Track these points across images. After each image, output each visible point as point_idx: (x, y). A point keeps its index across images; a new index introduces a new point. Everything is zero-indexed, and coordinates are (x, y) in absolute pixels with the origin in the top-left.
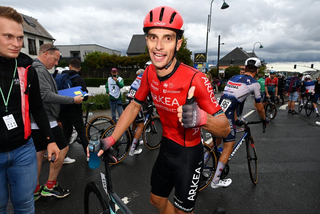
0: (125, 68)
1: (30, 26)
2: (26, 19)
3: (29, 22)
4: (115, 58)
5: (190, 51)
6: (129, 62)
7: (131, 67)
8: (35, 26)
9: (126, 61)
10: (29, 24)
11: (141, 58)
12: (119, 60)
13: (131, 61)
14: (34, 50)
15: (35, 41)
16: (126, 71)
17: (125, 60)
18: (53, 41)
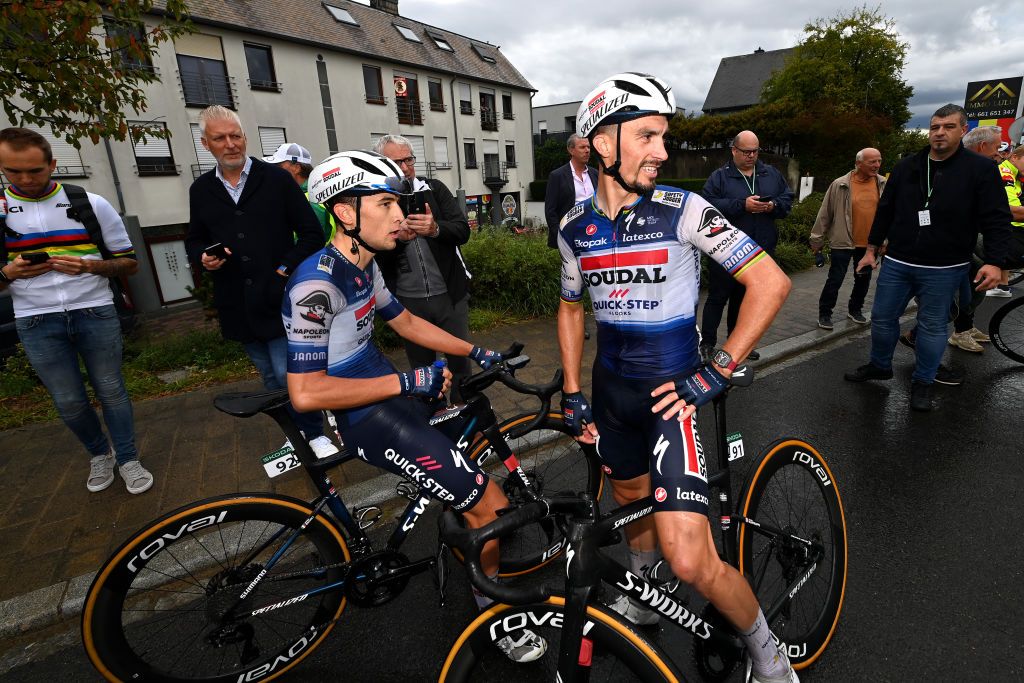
0: (704, 148)
1: (485, 63)
2: (478, 49)
3: (482, 54)
4: (678, 123)
5: (907, 84)
6: (715, 131)
7: (719, 146)
8: (495, 63)
9: (708, 130)
10: (482, 59)
11: (752, 120)
12: (688, 129)
13: (723, 130)
14: (491, 119)
15: (493, 97)
16: (705, 158)
17: (704, 128)
18: (532, 94)
